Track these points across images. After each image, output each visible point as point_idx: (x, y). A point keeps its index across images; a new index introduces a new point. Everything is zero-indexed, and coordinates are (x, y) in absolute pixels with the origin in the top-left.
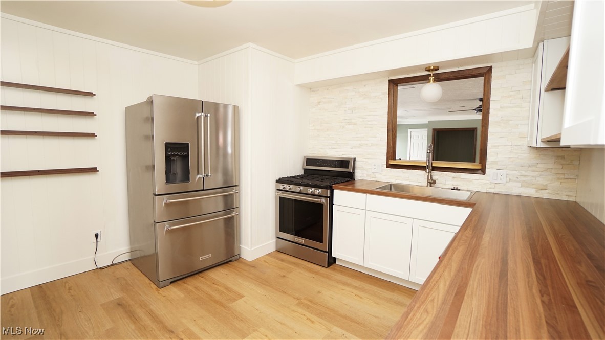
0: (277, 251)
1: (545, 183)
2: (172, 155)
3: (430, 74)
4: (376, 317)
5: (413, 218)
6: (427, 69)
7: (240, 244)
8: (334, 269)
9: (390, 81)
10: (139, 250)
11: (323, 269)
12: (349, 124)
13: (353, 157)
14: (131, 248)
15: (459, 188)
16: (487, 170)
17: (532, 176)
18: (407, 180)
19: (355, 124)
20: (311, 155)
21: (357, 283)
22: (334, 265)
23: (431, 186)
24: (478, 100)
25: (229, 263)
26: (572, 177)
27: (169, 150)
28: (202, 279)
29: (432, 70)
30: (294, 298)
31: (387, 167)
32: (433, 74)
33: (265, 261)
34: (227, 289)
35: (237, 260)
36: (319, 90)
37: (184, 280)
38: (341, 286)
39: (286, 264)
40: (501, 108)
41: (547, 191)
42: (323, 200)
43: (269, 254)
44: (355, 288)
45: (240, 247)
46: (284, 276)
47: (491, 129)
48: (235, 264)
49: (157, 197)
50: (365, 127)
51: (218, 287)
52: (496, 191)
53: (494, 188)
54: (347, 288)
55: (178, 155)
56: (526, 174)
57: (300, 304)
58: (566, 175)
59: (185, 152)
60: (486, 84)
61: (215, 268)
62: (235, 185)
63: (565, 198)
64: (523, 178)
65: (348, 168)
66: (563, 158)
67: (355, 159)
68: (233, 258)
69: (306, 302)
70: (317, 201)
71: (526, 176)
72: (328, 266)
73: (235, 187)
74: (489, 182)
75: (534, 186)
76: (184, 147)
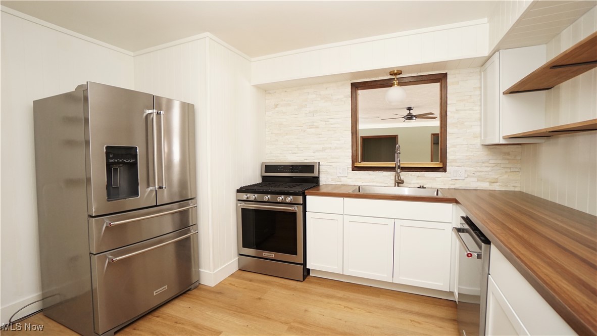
0: (240, 270)
1: (497, 177)
2: (114, 163)
3: (394, 79)
4: (377, 328)
5: (394, 219)
6: (391, 73)
7: (199, 267)
8: (310, 282)
9: (352, 84)
10: (59, 294)
11: (299, 283)
12: (311, 128)
13: (318, 161)
14: (43, 294)
15: (424, 187)
16: (448, 168)
17: (486, 171)
18: (373, 182)
19: (317, 127)
20: (268, 161)
21: (340, 293)
22: (308, 277)
23: (398, 186)
24: (406, 109)
25: (188, 292)
26: (517, 170)
27: (111, 156)
28: (158, 319)
29: (396, 74)
30: (282, 323)
31: (352, 170)
32: (397, 78)
33: (230, 284)
34: (196, 326)
35: (196, 287)
36: (275, 92)
37: (134, 326)
38: (326, 300)
39: (257, 284)
40: (457, 111)
41: (498, 184)
42: (296, 209)
43: (232, 275)
44: (340, 299)
45: (199, 271)
46: (260, 299)
47: (449, 130)
48: (195, 292)
49: (94, 219)
50: (328, 131)
51: (183, 326)
52: (457, 186)
53: (454, 184)
54: (333, 301)
55: (123, 163)
56: (481, 169)
57: (291, 329)
58: (512, 169)
59: (133, 158)
60: (443, 89)
61: (172, 302)
62: (190, 198)
63: (512, 189)
64: (478, 174)
65: (313, 173)
66: (508, 154)
67: (319, 163)
68: (192, 286)
69: (296, 325)
70: (290, 210)
71: (480, 171)
72: (304, 280)
73: (190, 201)
74: (450, 179)
75: (488, 180)
76: (131, 152)
